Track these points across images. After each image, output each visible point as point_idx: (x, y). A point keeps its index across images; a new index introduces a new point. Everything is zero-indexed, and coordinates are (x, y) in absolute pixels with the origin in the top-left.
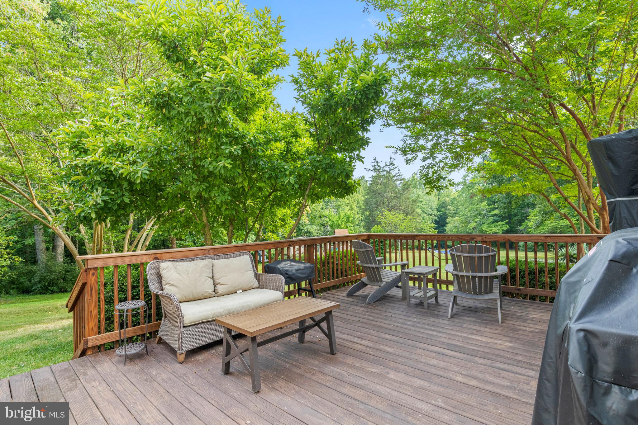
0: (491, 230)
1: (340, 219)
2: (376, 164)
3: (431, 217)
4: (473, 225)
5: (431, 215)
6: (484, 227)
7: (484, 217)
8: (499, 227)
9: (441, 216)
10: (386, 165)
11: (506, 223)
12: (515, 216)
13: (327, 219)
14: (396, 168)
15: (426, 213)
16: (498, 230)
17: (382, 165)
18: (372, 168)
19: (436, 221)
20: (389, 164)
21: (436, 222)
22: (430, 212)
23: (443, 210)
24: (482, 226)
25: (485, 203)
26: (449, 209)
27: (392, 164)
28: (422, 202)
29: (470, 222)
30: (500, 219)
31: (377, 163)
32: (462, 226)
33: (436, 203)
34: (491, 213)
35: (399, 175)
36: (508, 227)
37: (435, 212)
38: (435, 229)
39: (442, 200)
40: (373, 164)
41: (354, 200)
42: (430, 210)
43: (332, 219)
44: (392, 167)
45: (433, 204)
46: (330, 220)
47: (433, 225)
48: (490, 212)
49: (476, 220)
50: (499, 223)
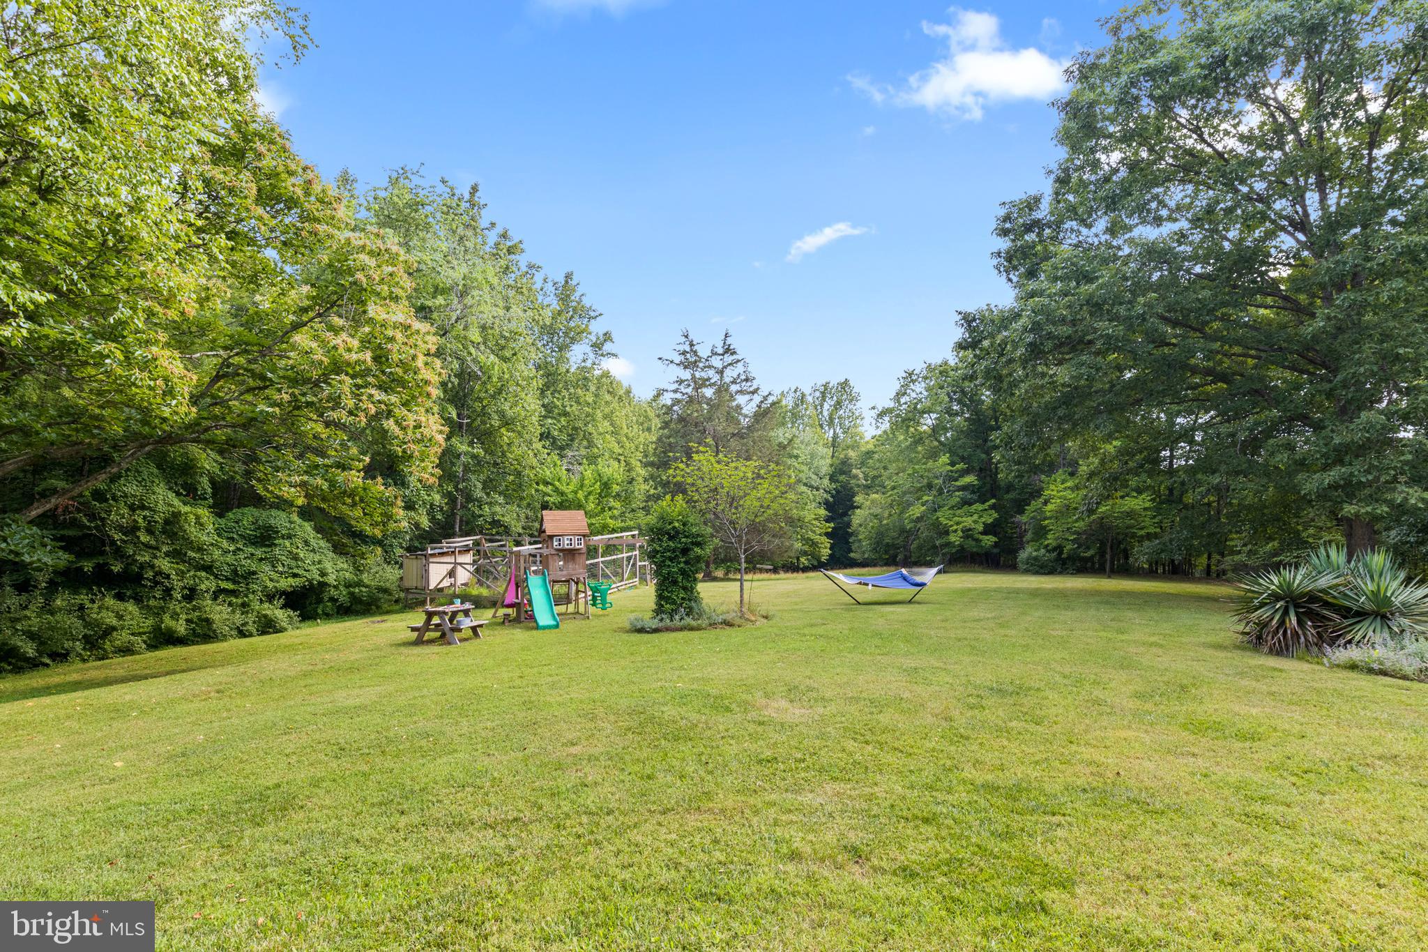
0: (958, 523)
1: (582, 486)
2: (688, 349)
3: (815, 492)
4: (917, 510)
5: (818, 489)
6: (943, 517)
7: (940, 492)
8: (975, 517)
9: (838, 492)
10: (714, 353)
11: (993, 507)
12: (1008, 492)
13: (549, 489)
14: (738, 361)
15: (805, 484)
16: (975, 522)
17: (704, 352)
18: (678, 359)
19: (827, 503)
20: (720, 351)
21: (828, 505)
22: (815, 481)
23: (842, 478)
24: (939, 514)
25: (944, 459)
26: (856, 477)
27: (728, 350)
28: (797, 457)
29: (909, 505)
30: (975, 497)
31: (692, 345)
32: (890, 515)
33: (829, 461)
34: (958, 483)
35: (747, 380)
36: (996, 515)
37: (826, 482)
38: (827, 521)
39: (842, 456)
40: (681, 348)
41: (637, 448)
42: (814, 477)
43: (563, 488)
44: (729, 359)
45: (822, 462)
46: (556, 490)
47: (823, 512)
48: (956, 480)
49: (925, 498)
50: (974, 507)
